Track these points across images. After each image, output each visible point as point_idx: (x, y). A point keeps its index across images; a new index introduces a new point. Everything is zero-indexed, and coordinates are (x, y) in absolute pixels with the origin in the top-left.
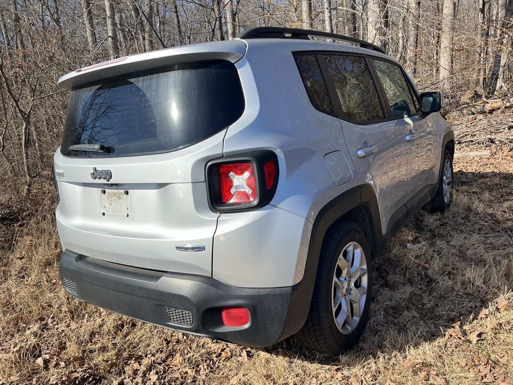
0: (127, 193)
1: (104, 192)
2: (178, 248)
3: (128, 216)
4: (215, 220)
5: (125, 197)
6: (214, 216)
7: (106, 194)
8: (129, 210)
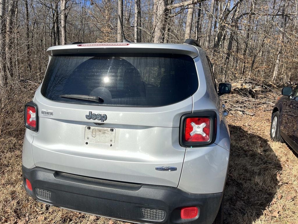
0: (112, 130)
1: (89, 128)
2: (157, 169)
3: (111, 145)
4: (184, 151)
5: (110, 133)
6: (183, 149)
7: (91, 130)
8: (113, 141)
